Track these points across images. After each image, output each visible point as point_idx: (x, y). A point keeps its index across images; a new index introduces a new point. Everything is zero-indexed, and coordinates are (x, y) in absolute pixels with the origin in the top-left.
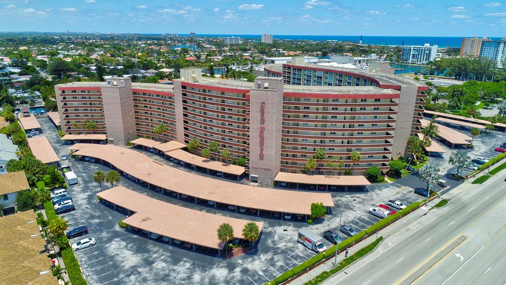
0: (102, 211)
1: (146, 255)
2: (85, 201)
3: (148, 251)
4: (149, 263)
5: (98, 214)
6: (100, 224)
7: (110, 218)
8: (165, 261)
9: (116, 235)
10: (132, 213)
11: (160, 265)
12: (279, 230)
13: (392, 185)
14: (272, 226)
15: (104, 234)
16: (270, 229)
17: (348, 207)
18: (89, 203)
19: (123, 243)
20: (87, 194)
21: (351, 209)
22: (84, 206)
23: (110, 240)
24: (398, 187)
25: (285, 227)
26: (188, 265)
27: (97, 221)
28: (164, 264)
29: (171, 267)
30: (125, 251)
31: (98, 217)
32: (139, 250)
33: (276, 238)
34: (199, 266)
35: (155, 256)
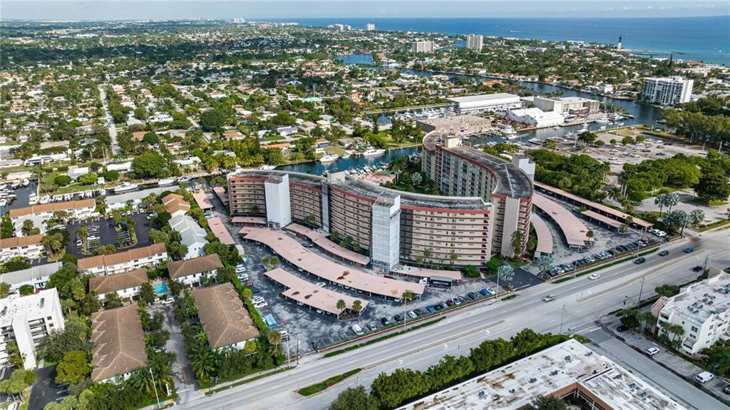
0: (268, 285)
1: (295, 315)
2: (257, 277)
3: (297, 312)
4: (297, 319)
5: (265, 287)
6: (268, 294)
7: (274, 290)
8: (306, 318)
9: (278, 301)
10: (288, 288)
11: (303, 321)
12: (380, 307)
13: (483, 280)
14: (377, 303)
15: (271, 301)
16: (375, 306)
17: (436, 295)
18: (259, 279)
19: (283, 307)
20: (258, 272)
21: (438, 297)
22: (256, 281)
23: (274, 304)
24: (487, 282)
25: (384, 305)
26: (319, 322)
27: (265, 291)
28: (305, 320)
29: (310, 322)
30: (283, 311)
31: (266, 289)
32: (292, 311)
33: (377, 311)
34: (325, 323)
35: (301, 315)
